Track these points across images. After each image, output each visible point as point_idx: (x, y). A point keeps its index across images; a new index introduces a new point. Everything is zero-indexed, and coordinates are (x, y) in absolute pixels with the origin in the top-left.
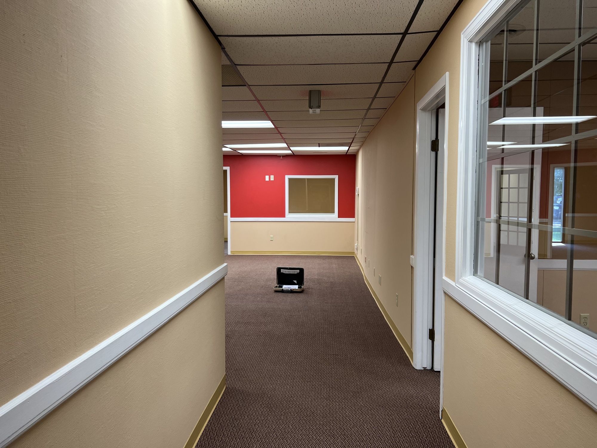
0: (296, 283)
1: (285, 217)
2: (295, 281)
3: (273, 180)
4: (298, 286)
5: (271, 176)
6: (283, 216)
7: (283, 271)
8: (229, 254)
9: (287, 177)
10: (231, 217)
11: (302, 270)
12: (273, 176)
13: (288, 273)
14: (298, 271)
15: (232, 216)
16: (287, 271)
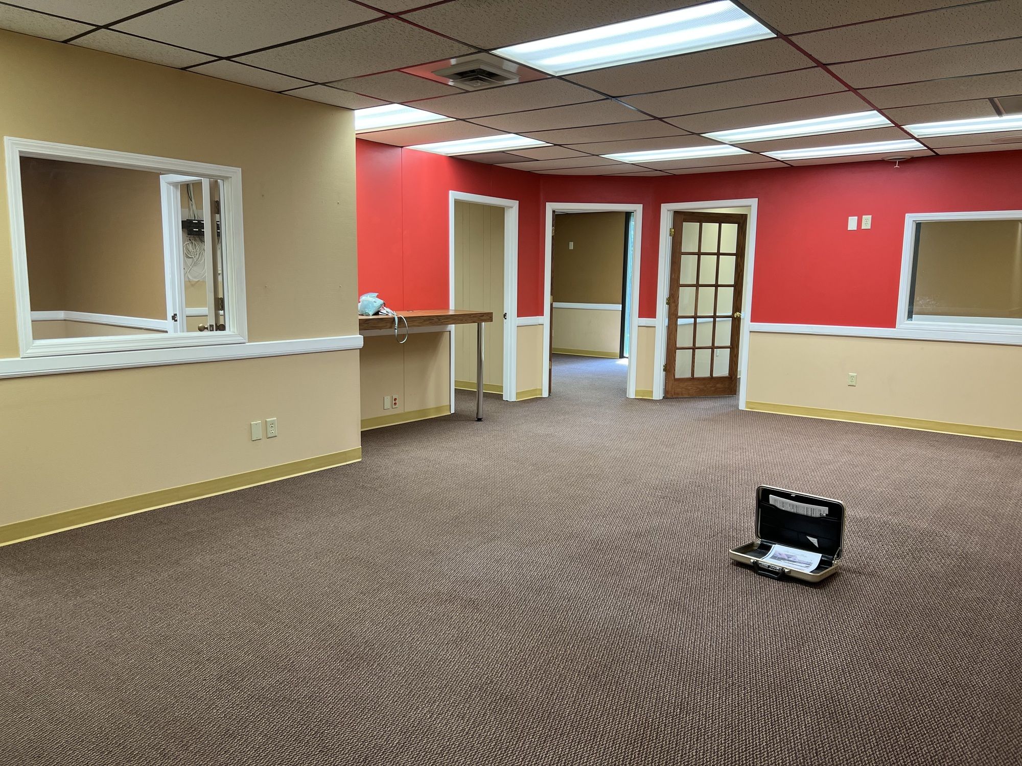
0: (817, 545)
1: (894, 327)
2: (814, 541)
3: (869, 227)
4: (821, 555)
5: (864, 217)
6: (891, 323)
7: (775, 500)
8: (740, 408)
9: (910, 220)
10: (751, 322)
11: (836, 510)
12: (870, 217)
13: (792, 511)
14: (825, 511)
15: (754, 319)
16: (787, 503)
